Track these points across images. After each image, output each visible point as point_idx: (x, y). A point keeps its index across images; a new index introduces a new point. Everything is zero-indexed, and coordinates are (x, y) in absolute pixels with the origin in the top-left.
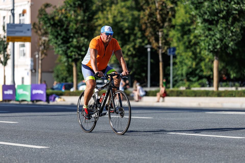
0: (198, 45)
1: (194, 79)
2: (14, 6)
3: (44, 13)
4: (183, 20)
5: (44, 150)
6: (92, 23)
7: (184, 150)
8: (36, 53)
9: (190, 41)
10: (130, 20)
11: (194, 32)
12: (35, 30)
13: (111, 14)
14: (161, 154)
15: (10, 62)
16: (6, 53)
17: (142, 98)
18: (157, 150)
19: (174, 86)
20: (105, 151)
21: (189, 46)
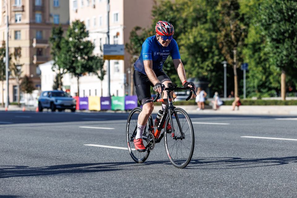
0: (267, 61)
1: (264, 91)
2: (109, 29)
3: (134, 34)
4: (254, 40)
7: (258, 151)
8: (128, 69)
9: (260, 58)
10: (208, 40)
11: (264, 49)
12: (127, 50)
13: (192, 35)
15: (106, 77)
16: (103, 70)
19: (247, 96)
21: (260, 62)
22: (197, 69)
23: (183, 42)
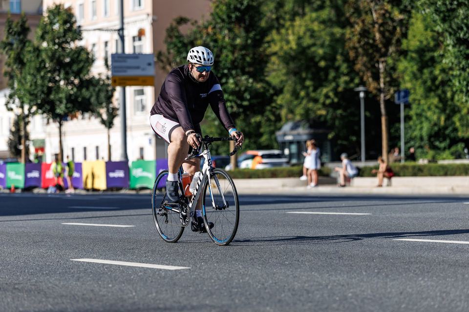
0: (449, 86)
1: (442, 145)
2: (123, 23)
3: (176, 34)
4: (421, 42)
5: (180, 273)
6: (261, 49)
7: (427, 268)
9: (434, 79)
10: (327, 43)
11: (441, 61)
12: (161, 64)
13: (293, 34)
14: (387, 276)
15: (118, 121)
16: (111, 106)
17: (351, 180)
18: (381, 269)
20: (288, 273)
21: (433, 88)
22: (304, 102)
23: (275, 48)
